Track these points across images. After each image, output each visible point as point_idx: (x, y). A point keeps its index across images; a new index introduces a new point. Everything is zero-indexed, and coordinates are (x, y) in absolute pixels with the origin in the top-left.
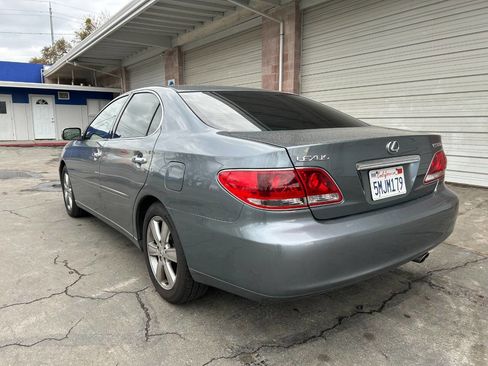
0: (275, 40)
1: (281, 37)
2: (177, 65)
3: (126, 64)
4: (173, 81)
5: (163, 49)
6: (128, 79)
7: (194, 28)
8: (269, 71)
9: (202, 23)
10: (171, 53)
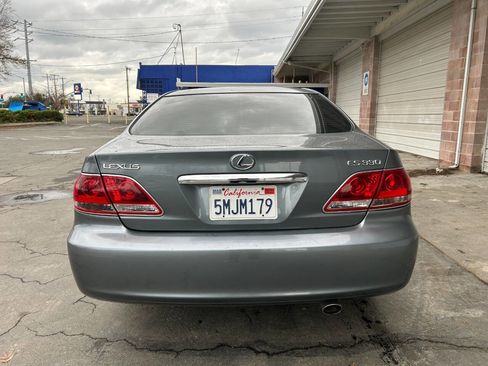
0: (465, 16)
1: (472, 11)
2: (372, 56)
3: (335, 59)
4: (368, 73)
5: (362, 41)
6: (336, 74)
7: (390, 13)
8: (456, 56)
9: (397, 7)
10: (369, 44)
